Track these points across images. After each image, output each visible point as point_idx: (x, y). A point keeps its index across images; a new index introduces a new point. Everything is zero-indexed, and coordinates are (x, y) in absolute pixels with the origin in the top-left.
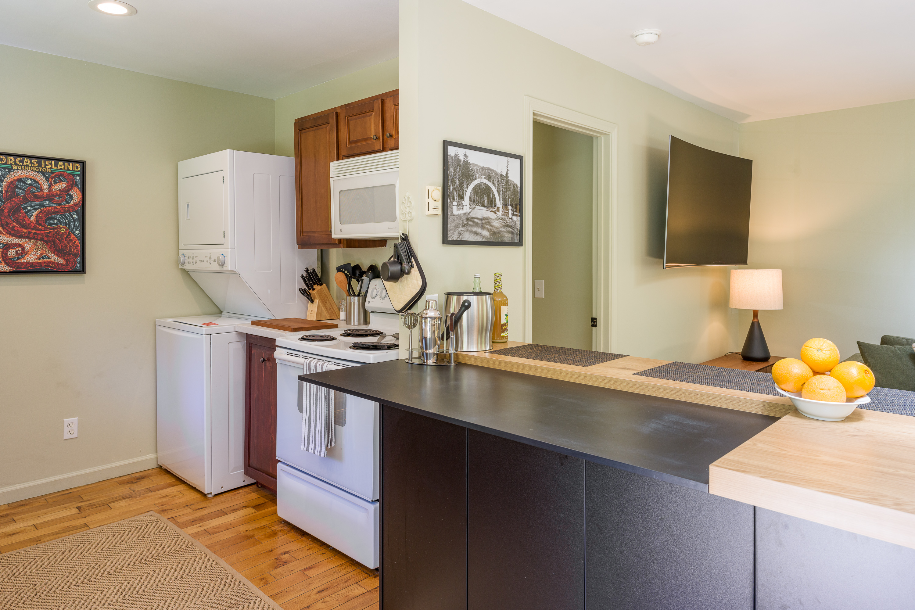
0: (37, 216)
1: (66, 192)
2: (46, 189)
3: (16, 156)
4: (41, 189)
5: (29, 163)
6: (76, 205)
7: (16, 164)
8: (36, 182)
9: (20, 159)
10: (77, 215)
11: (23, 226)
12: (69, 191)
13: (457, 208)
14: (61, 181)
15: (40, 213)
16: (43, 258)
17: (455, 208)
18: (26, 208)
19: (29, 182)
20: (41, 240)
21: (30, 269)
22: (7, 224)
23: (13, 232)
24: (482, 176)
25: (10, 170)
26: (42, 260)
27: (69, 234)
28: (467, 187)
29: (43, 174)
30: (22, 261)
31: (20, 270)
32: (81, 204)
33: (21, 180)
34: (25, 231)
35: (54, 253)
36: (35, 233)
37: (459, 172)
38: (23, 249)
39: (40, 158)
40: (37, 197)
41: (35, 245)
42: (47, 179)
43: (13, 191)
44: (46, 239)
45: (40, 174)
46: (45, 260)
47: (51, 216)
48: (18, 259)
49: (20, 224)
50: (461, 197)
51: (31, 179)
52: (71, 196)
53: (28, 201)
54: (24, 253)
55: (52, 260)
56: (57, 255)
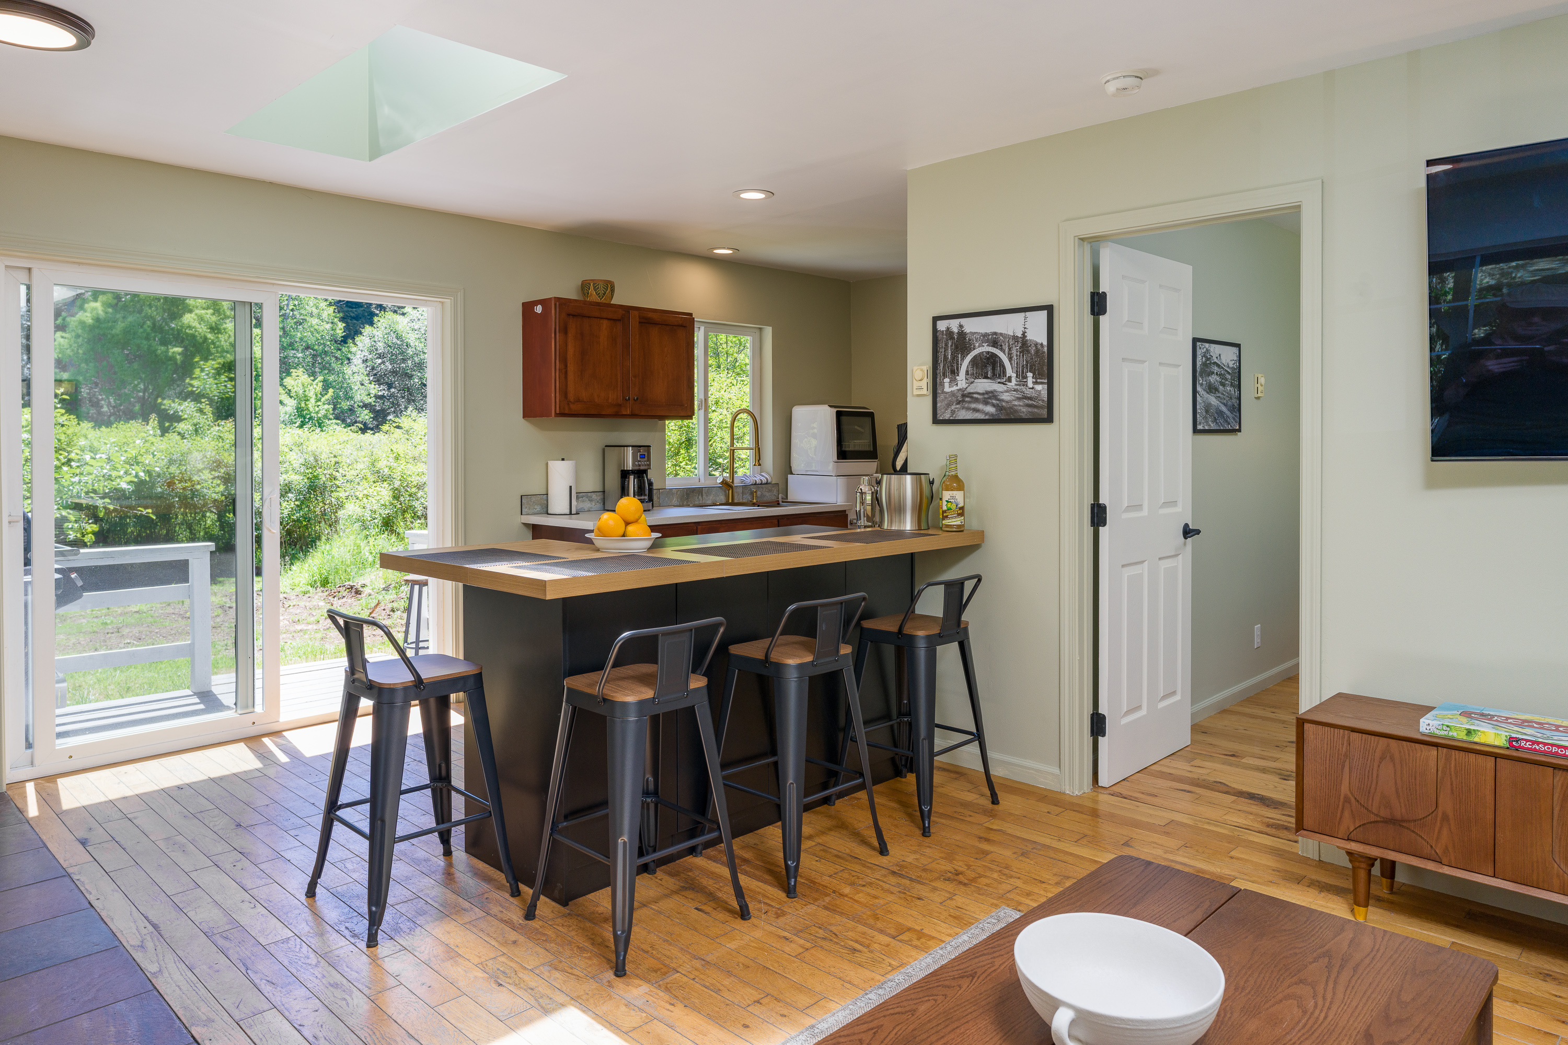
13: (950, 384)
24: (983, 344)
37: (952, 346)
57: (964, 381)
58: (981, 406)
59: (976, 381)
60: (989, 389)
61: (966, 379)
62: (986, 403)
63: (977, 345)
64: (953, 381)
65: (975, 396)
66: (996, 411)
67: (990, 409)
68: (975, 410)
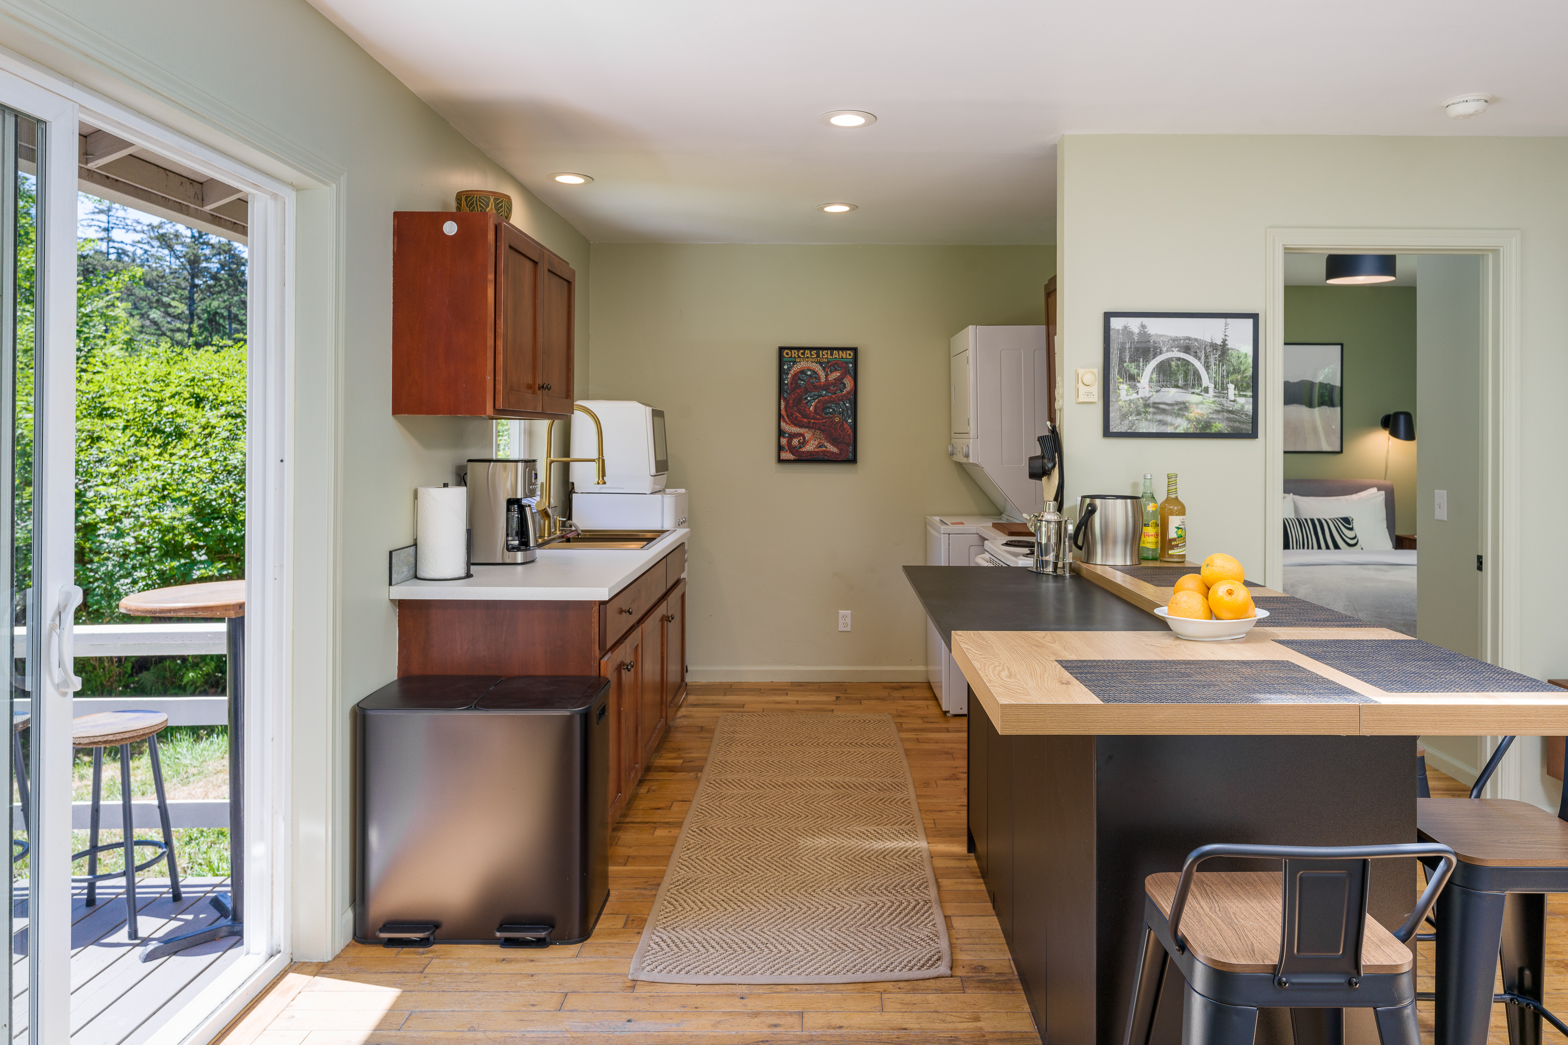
0: (816, 406)
1: (839, 380)
2: (823, 380)
3: (798, 349)
4: (819, 378)
5: (809, 355)
6: (848, 393)
7: (799, 357)
8: (814, 372)
9: (802, 351)
10: (850, 403)
11: (804, 416)
12: (843, 379)
14: (836, 370)
15: (818, 402)
16: (820, 447)
18: (806, 398)
19: (809, 373)
20: (819, 429)
21: (809, 458)
22: (792, 414)
23: (796, 422)
25: (794, 363)
26: (819, 449)
27: (842, 424)
28: (1145, 365)
29: (821, 364)
30: (804, 449)
31: (802, 458)
32: (853, 392)
33: (803, 372)
34: (806, 420)
35: (829, 442)
36: (814, 423)
37: (1130, 348)
38: (804, 438)
39: (818, 349)
40: (816, 388)
41: (814, 434)
42: (824, 369)
43: (797, 383)
44: (823, 428)
45: (818, 365)
46: (822, 449)
47: (826, 406)
48: (800, 447)
49: (802, 415)
50: (1132, 379)
51: (810, 370)
52: (844, 384)
53: (809, 392)
54: (804, 443)
55: (828, 449)
56: (832, 444)
57: (1147, 389)
58: (1168, 419)
59: (1163, 389)
60: (1180, 399)
61: (1150, 387)
62: (1176, 415)
63: (1165, 349)
64: (1132, 388)
65: (1162, 406)
66: (1189, 424)
67: (1181, 422)
68: (1161, 422)
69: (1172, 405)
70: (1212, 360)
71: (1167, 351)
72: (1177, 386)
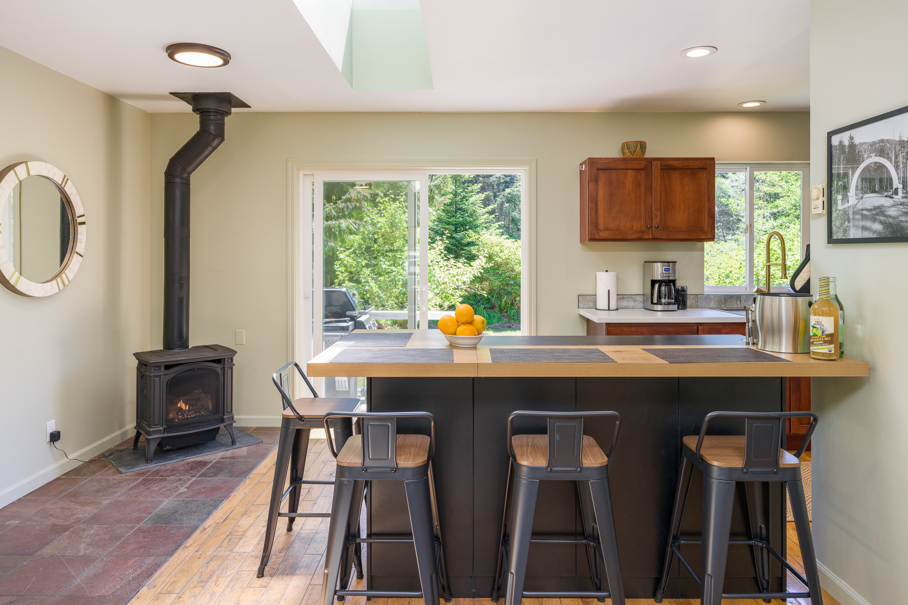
13: (842, 202)
17: (839, 202)
24: (871, 155)
28: (853, 174)
37: (844, 160)
50: (845, 188)
57: (854, 197)
58: (868, 224)
59: (865, 196)
60: (877, 204)
61: (856, 195)
62: (874, 220)
63: (866, 156)
64: (845, 198)
65: (865, 212)
66: (884, 229)
67: (878, 227)
68: (864, 228)
69: (870, 210)
70: (901, 159)
71: (867, 158)
72: (874, 192)
